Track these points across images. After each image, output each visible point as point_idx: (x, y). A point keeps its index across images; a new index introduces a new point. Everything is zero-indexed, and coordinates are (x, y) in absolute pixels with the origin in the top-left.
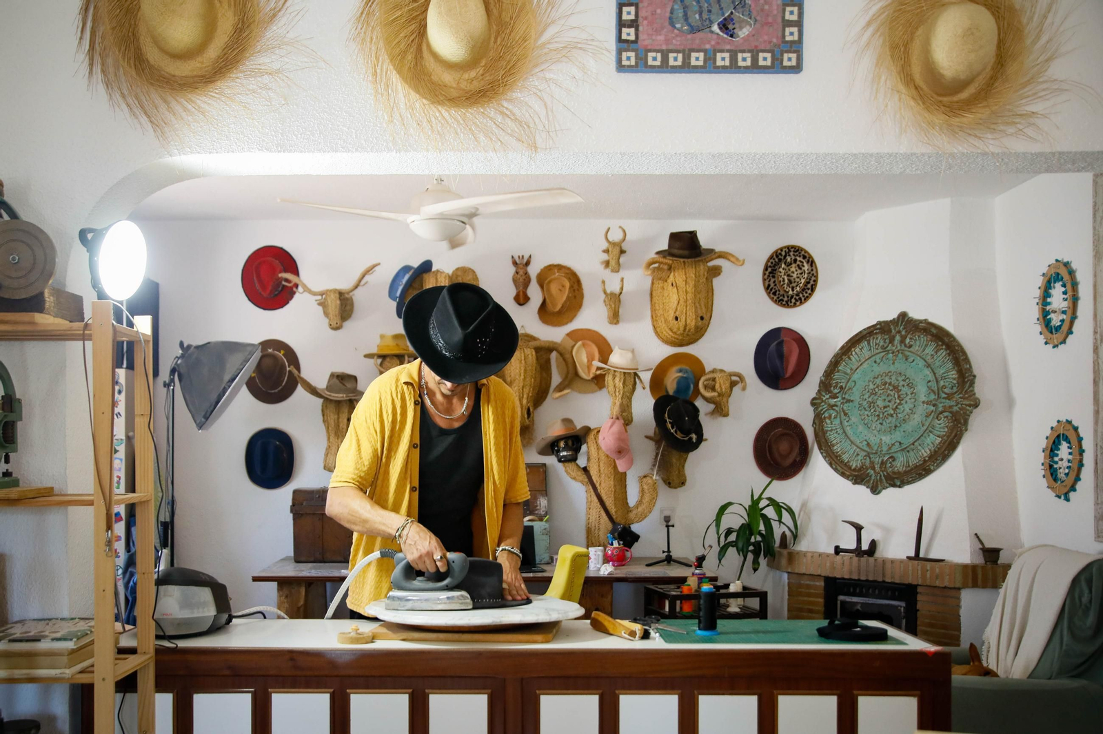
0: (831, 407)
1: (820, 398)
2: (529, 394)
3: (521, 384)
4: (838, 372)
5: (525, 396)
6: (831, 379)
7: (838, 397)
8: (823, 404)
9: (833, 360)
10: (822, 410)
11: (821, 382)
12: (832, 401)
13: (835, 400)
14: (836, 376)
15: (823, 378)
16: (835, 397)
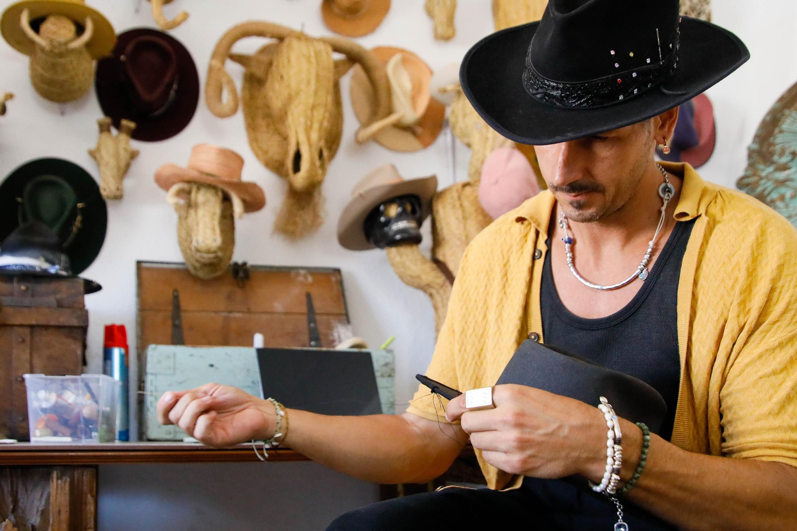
0: (782, 183)
1: (754, 175)
2: (321, 124)
3: (311, 101)
4: (781, 132)
5: (316, 126)
6: (772, 144)
7: (789, 168)
8: (763, 182)
9: (768, 118)
10: (764, 190)
11: (751, 153)
12: (782, 175)
13: (787, 172)
14: (779, 139)
15: (756, 147)
16: (784, 168)
